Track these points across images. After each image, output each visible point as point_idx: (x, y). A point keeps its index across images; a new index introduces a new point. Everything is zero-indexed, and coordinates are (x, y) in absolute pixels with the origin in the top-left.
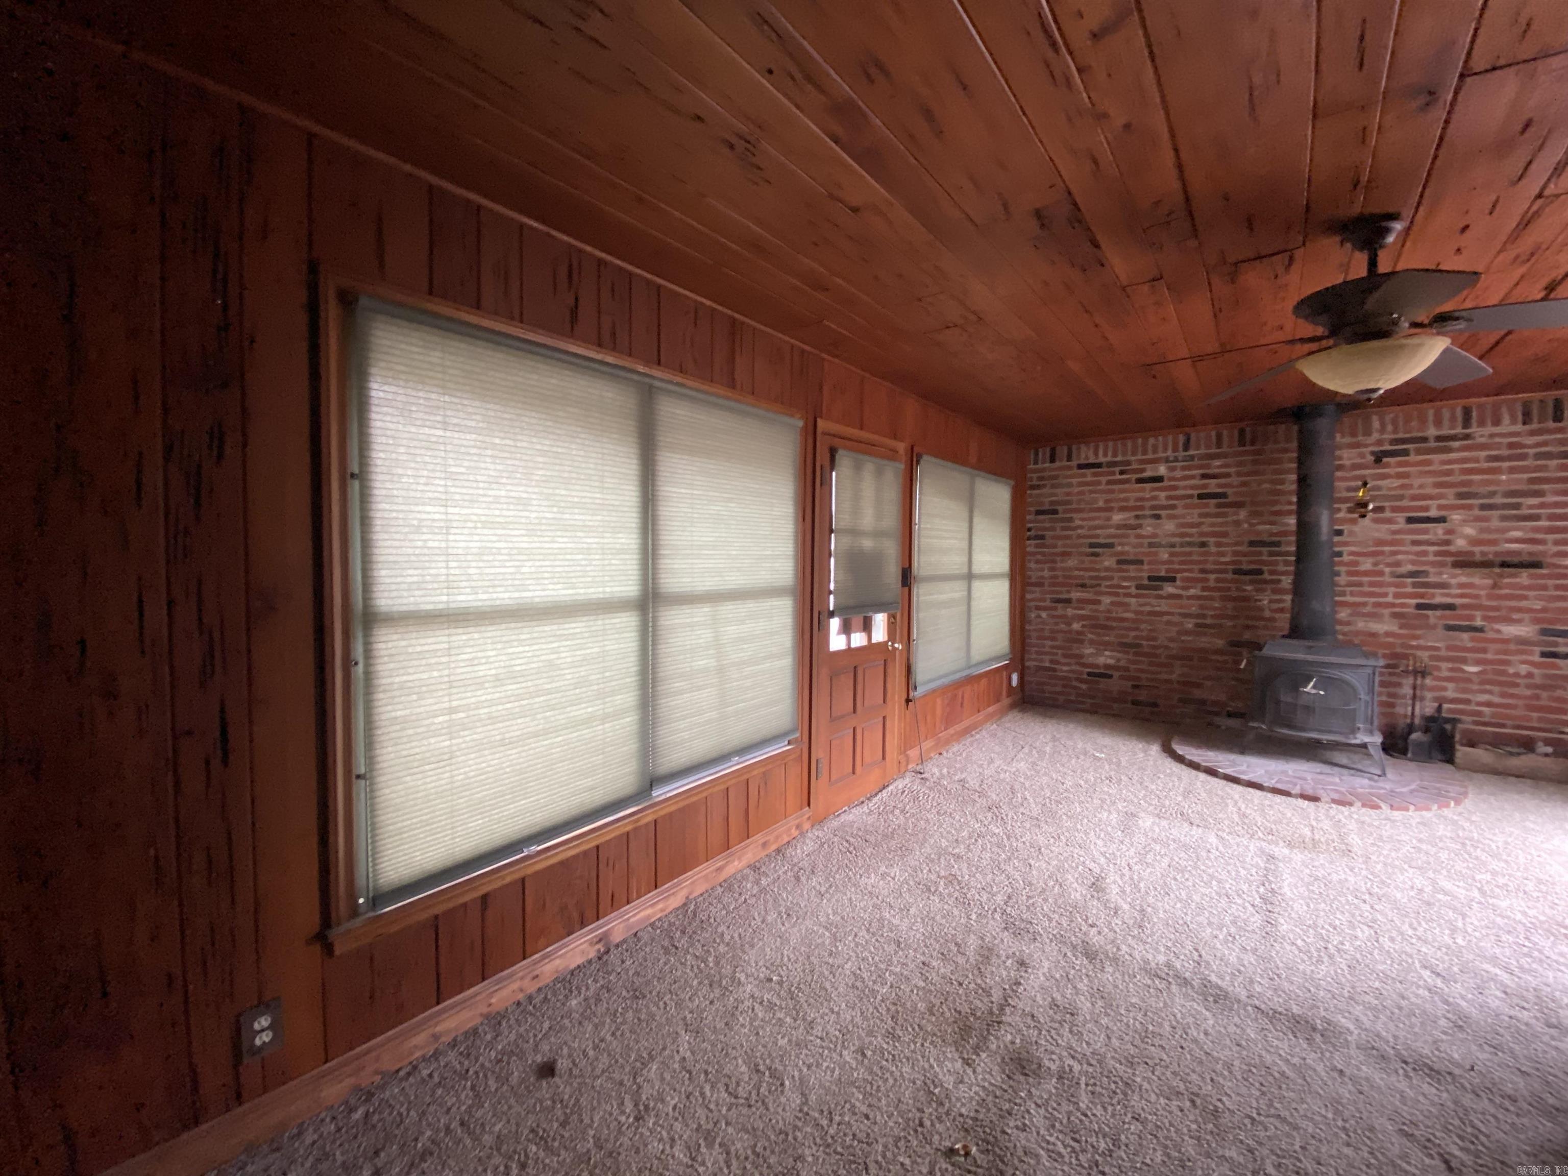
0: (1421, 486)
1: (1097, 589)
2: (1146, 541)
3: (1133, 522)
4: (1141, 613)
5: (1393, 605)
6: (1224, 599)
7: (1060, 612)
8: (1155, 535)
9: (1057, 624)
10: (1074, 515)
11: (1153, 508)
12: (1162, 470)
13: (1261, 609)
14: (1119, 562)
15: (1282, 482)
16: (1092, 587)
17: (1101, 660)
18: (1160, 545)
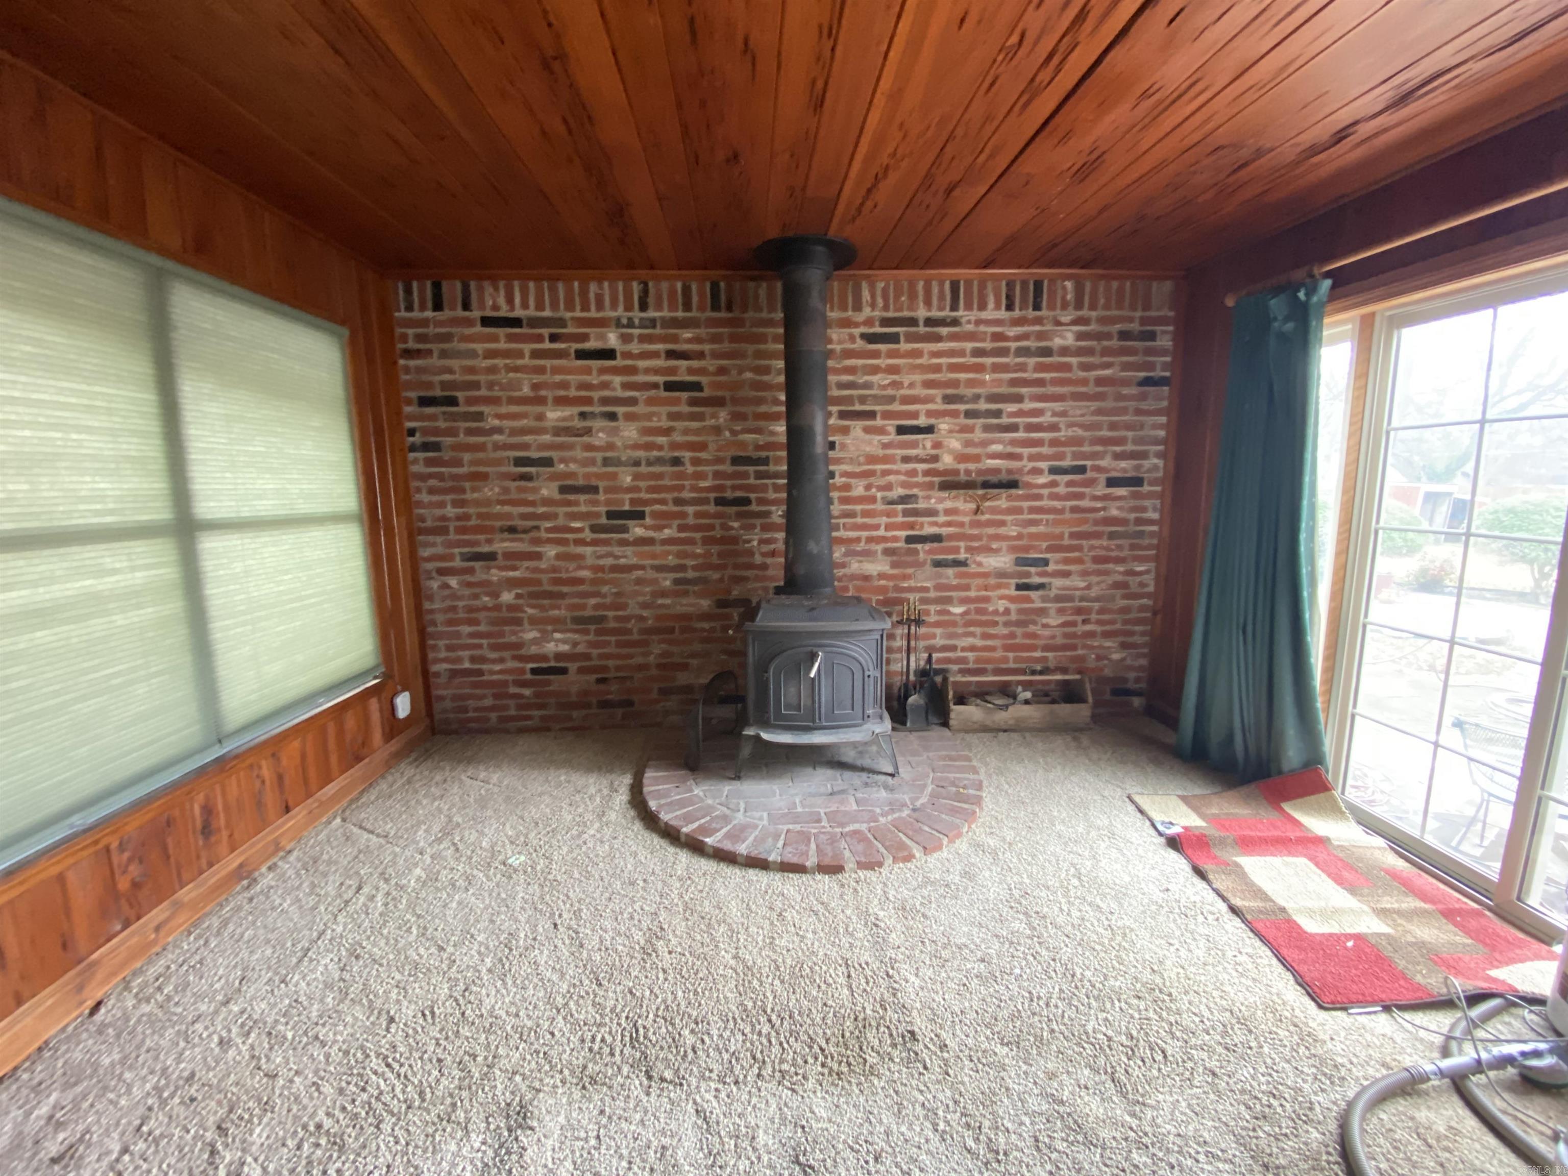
0: (912, 385)
1: (534, 534)
2: (599, 456)
3: (578, 423)
4: (601, 569)
5: (884, 539)
6: (707, 541)
7: (480, 576)
8: (611, 446)
9: (476, 597)
10: (486, 409)
11: (605, 401)
12: (612, 339)
13: (750, 553)
14: (563, 490)
15: (767, 370)
16: (525, 531)
17: (551, 647)
18: (618, 463)
